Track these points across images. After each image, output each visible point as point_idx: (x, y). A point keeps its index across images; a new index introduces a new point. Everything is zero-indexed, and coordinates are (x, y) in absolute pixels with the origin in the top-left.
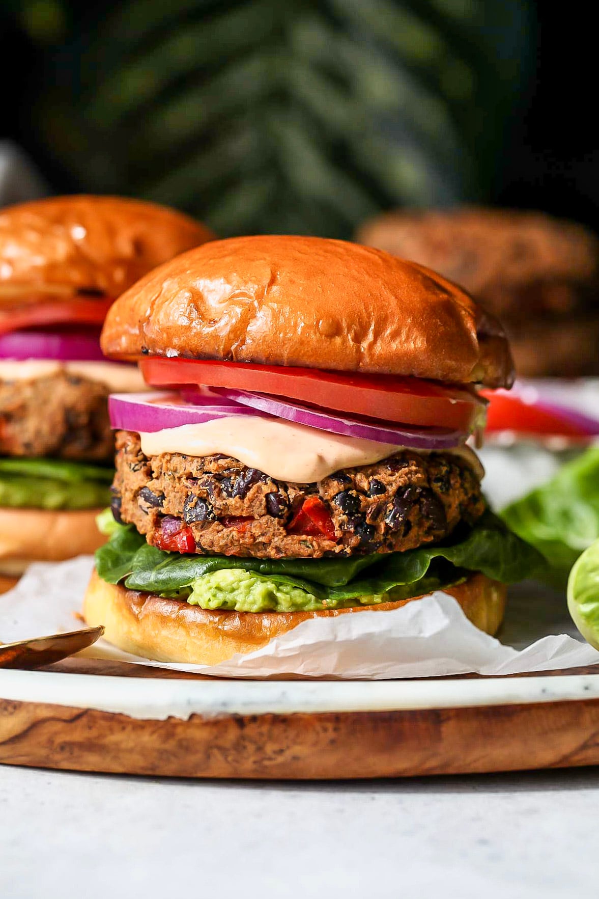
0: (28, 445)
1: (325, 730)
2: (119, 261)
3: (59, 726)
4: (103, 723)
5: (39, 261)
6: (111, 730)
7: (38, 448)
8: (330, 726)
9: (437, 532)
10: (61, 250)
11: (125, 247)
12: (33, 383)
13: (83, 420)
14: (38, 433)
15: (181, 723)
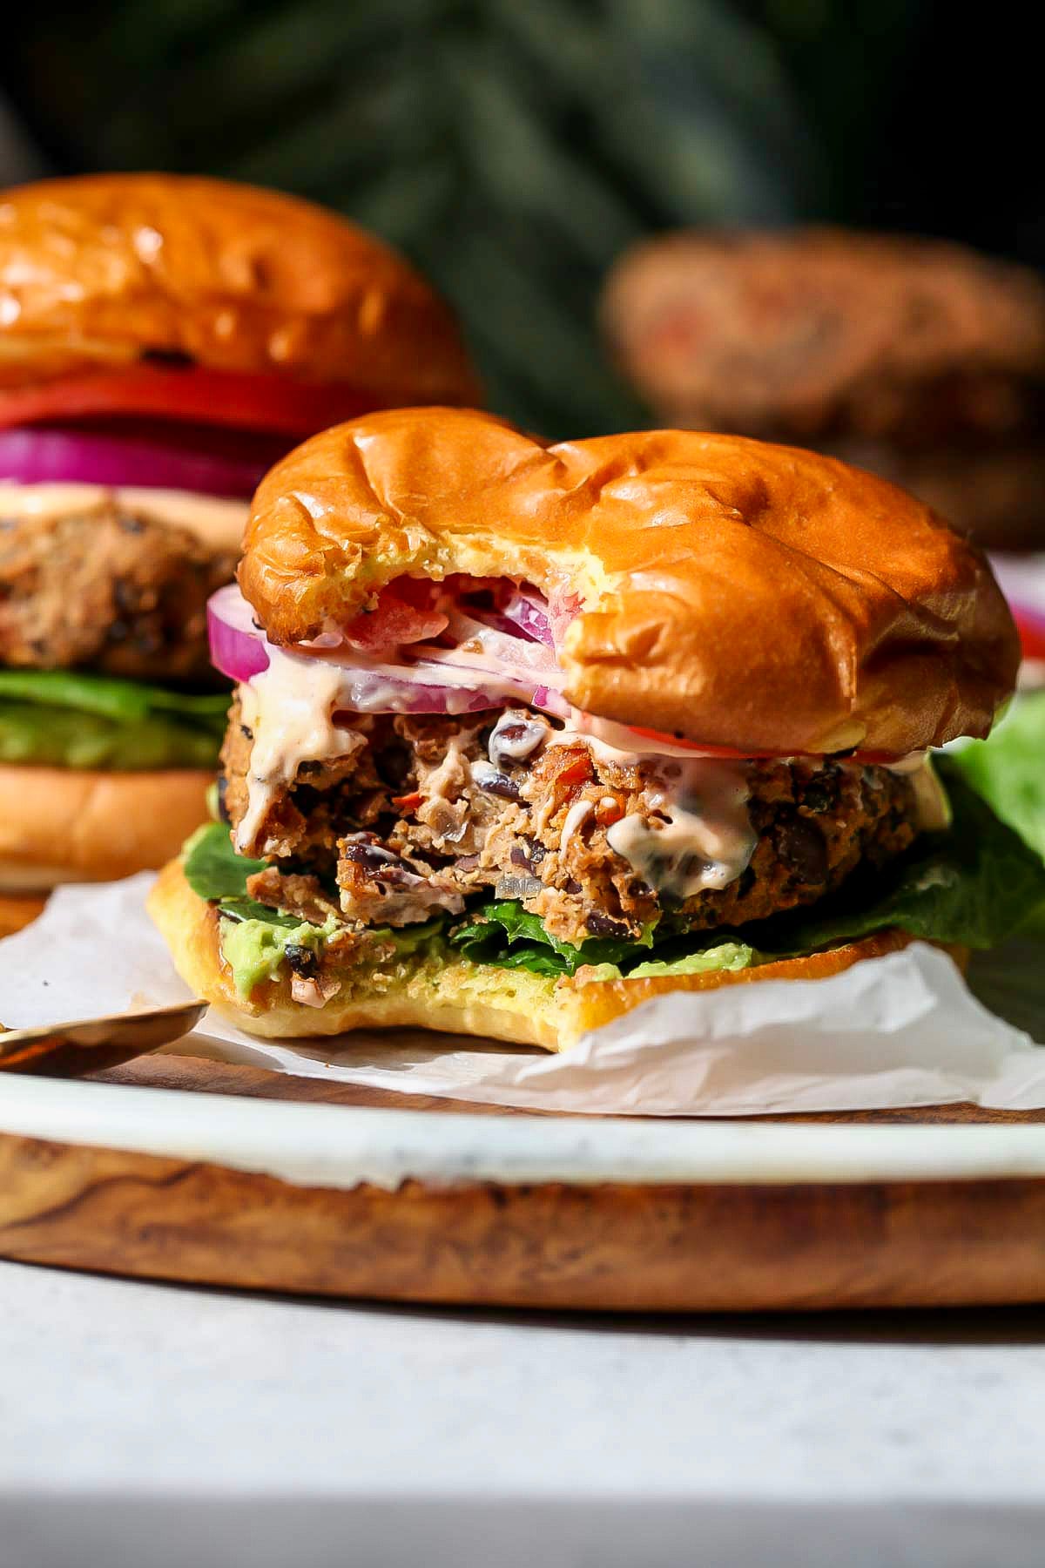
0: (39, 646)
1: (662, 1216)
2: (222, 299)
3: (139, 1193)
4: (228, 1191)
5: (74, 292)
6: (245, 1205)
7: (60, 650)
8: (673, 1208)
9: (808, 888)
10: (116, 274)
11: (237, 275)
12: (53, 526)
13: (149, 600)
14: (61, 622)
15: (382, 1195)
